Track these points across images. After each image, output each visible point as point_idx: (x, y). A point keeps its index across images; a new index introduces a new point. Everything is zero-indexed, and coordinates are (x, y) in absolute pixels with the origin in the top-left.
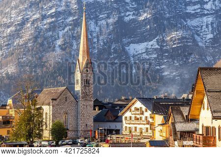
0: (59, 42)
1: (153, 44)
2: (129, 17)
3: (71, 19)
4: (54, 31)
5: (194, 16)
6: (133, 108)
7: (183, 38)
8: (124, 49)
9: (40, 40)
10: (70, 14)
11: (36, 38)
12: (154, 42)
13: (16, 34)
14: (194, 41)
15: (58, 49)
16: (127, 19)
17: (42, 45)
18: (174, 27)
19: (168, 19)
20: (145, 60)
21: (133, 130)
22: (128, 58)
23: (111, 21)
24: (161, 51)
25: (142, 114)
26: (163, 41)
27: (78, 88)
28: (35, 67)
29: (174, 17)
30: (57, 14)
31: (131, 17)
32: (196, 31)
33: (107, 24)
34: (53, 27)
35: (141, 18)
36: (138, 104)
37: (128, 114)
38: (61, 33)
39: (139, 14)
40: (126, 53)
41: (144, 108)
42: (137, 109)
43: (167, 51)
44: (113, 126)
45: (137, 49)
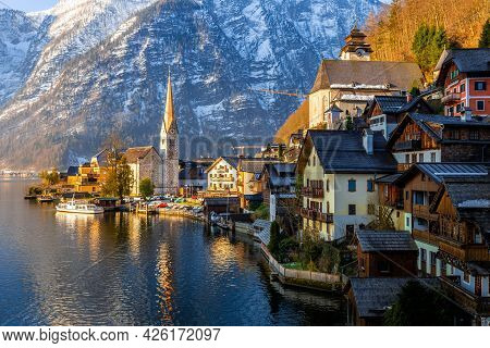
0: (128, 103)
1: (219, 106)
2: (196, 80)
3: (140, 80)
4: (123, 91)
5: (258, 81)
6: (218, 166)
7: (248, 101)
8: (192, 112)
9: (108, 101)
10: (139, 76)
11: (104, 98)
12: (220, 104)
13: (84, 94)
14: (258, 104)
15: (126, 110)
16: (194, 82)
17: (110, 105)
18: (239, 91)
19: (234, 83)
20: (212, 122)
21: (217, 186)
22: (195, 119)
23: (178, 83)
24: (226, 114)
25: (227, 171)
26: (229, 104)
27: (163, 147)
28: (104, 126)
29: (239, 81)
30: (125, 75)
31: (198, 80)
32: (260, 95)
33: (175, 86)
34: (121, 88)
35: (208, 81)
36: (223, 163)
37: (214, 172)
38: (129, 94)
39: (206, 78)
40: (193, 115)
41: (229, 166)
42: (222, 167)
43: (233, 114)
44: (201, 182)
45: (204, 110)
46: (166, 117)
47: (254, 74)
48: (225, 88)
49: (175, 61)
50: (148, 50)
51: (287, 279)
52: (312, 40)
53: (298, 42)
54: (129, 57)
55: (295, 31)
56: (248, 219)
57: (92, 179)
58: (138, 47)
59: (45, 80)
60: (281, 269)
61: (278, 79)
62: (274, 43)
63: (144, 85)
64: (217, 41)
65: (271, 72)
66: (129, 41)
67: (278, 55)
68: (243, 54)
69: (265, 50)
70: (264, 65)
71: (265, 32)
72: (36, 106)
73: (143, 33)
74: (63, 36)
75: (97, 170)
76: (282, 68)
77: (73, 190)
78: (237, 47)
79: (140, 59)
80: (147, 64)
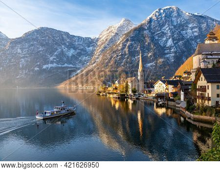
0: (122, 64)
7: (164, 61)
11: (115, 63)
12: (153, 63)
14: (167, 62)
16: (145, 55)
17: (117, 65)
19: (159, 55)
21: (158, 90)
25: (162, 85)
26: (157, 62)
27: (139, 77)
30: (122, 55)
32: (168, 59)
33: (138, 57)
34: (120, 59)
35: (149, 55)
36: (160, 82)
37: (157, 85)
41: (162, 83)
42: (160, 84)
43: (158, 66)
44: (152, 89)
46: (140, 68)
47: (166, 52)
48: (156, 57)
49: (138, 49)
50: (129, 46)
51: (194, 118)
52: (188, 37)
53: (183, 39)
54: (123, 49)
55: (181, 35)
56: (172, 100)
57: (116, 88)
58: (125, 45)
59: (98, 58)
60: (192, 115)
61: (175, 52)
62: (173, 40)
63: (128, 58)
64: (152, 41)
65: (172, 50)
66: (123, 43)
67: (175, 44)
68: (162, 45)
69: (170, 42)
70: (170, 48)
71: (170, 36)
72: (95, 67)
73: (127, 40)
74: (102, 44)
75: (117, 85)
76: (177, 49)
77: (110, 92)
78: (160, 42)
79: (126, 50)
80: (128, 51)
